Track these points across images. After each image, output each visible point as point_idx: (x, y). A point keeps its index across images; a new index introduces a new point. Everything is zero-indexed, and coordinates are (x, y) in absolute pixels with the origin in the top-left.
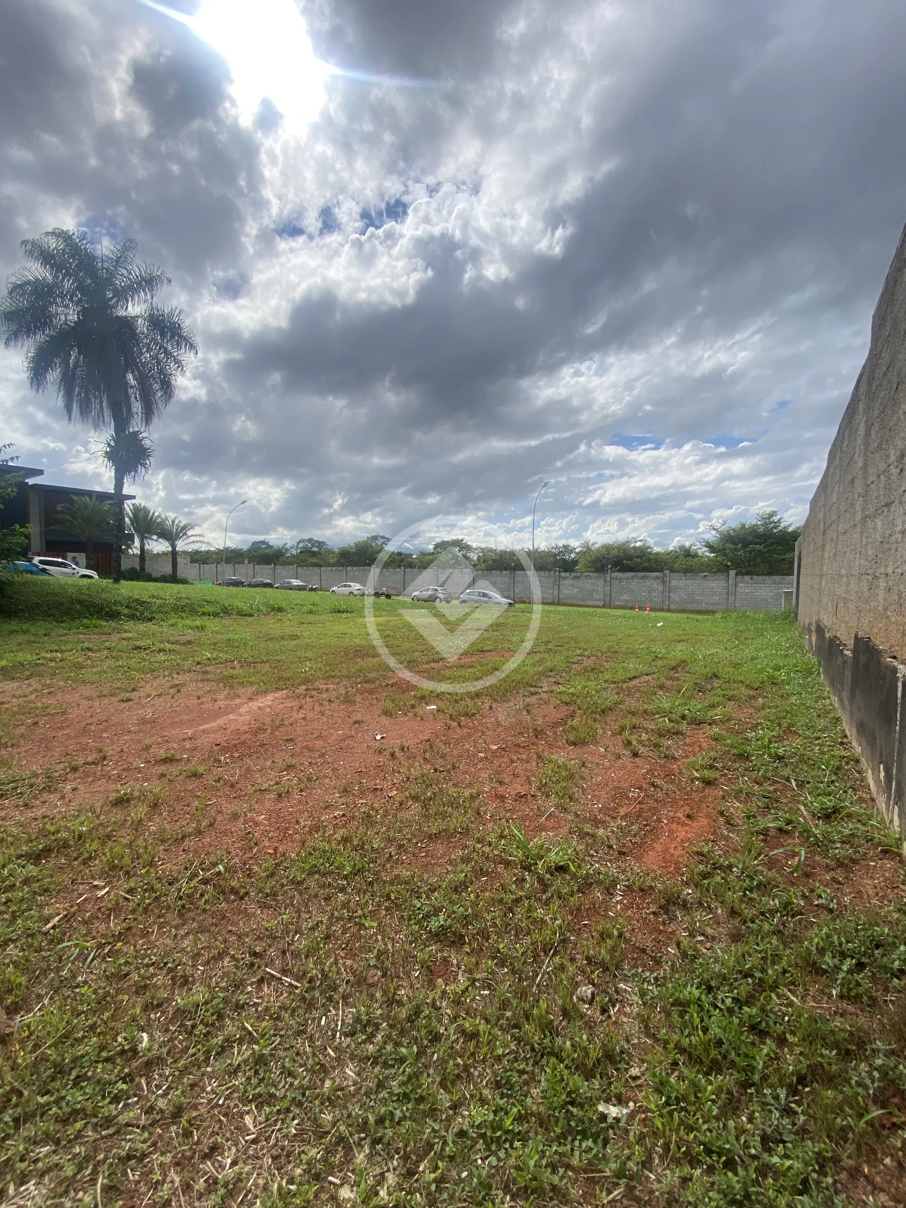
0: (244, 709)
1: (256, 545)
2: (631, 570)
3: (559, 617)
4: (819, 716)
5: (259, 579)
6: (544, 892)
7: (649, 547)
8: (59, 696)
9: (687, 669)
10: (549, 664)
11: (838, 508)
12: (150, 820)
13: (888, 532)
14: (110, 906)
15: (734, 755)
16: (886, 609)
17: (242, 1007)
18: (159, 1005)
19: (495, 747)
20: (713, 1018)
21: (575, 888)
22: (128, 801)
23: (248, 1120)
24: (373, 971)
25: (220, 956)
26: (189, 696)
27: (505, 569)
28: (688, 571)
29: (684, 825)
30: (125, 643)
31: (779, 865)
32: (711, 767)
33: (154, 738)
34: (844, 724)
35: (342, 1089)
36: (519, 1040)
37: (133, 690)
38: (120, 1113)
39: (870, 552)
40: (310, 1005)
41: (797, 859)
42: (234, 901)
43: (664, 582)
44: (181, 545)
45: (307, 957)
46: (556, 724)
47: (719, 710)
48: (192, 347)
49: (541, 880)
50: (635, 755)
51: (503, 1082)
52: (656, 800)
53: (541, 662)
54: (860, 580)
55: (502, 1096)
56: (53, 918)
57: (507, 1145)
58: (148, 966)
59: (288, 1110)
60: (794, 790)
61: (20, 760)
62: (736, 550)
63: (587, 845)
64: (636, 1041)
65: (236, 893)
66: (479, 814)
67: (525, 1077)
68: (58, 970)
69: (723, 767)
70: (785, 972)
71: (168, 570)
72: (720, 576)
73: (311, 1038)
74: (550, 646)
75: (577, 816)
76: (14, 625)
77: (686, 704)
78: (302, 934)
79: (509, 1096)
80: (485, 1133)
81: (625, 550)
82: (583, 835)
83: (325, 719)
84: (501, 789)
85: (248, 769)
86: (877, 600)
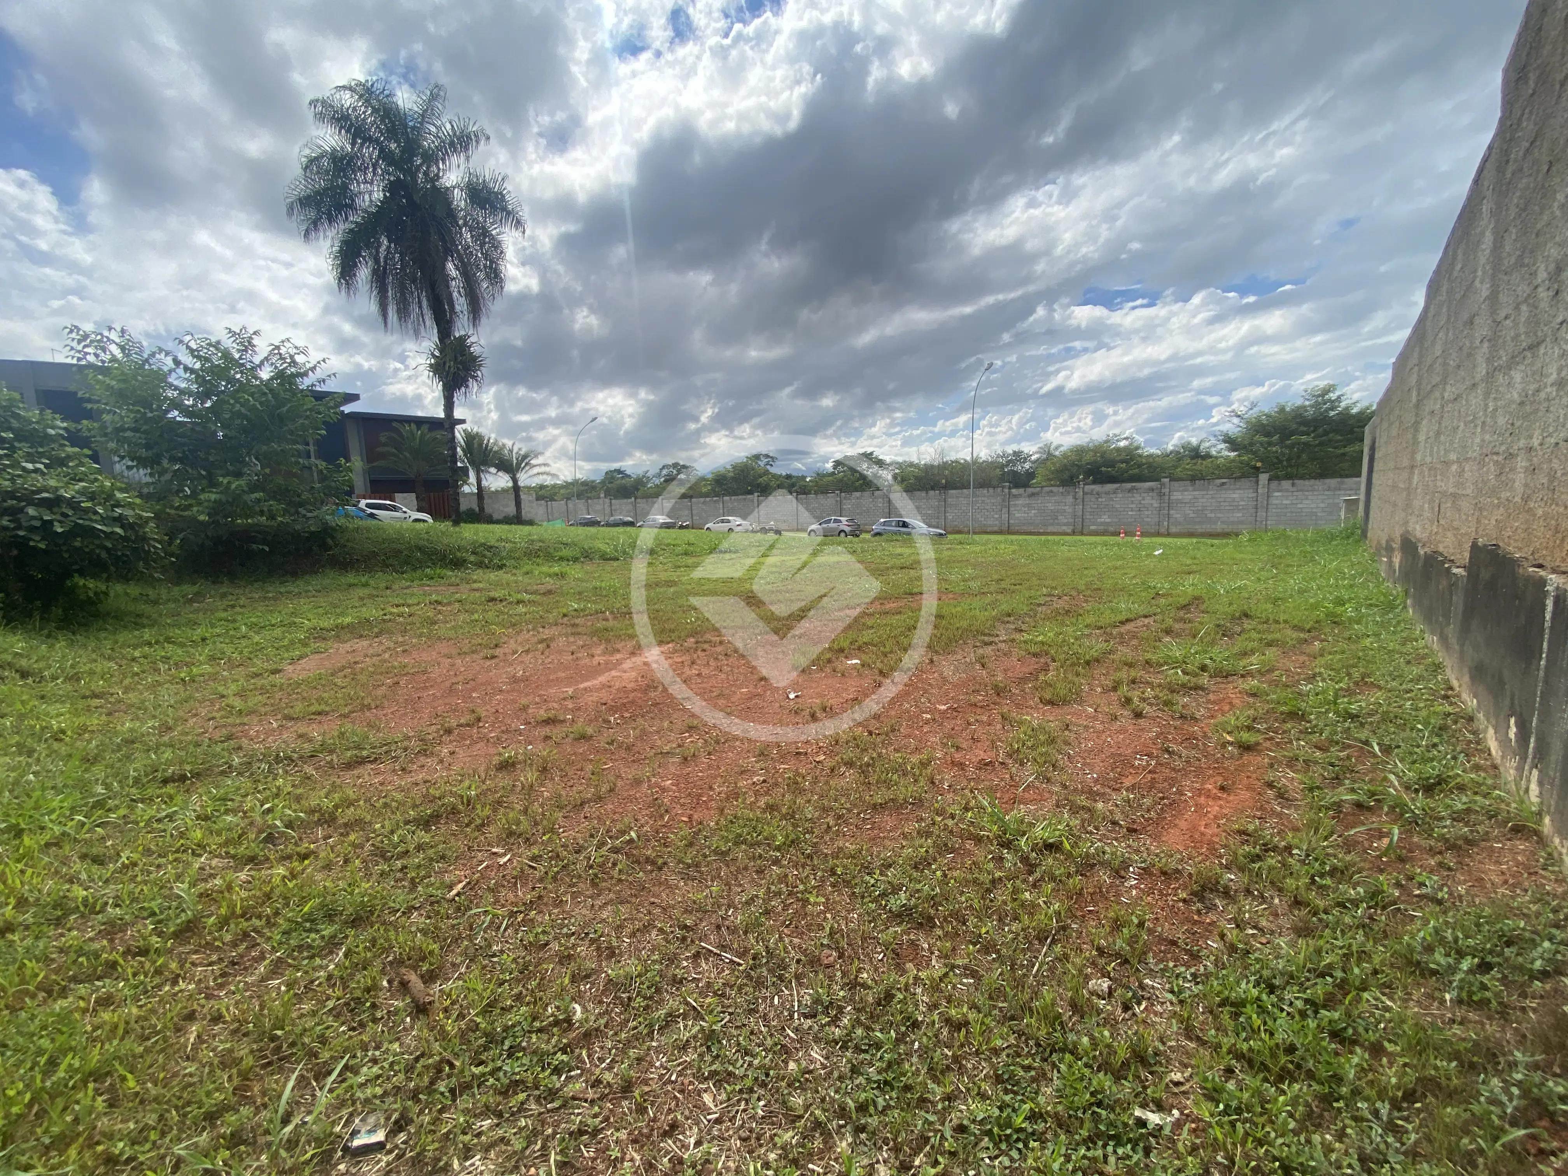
0: (627, 665)
1: (611, 475)
2: (1112, 480)
3: (1013, 547)
4: (1408, 662)
5: (618, 517)
6: (1030, 873)
7: (1138, 448)
8: (415, 654)
9: (1203, 607)
10: (1005, 607)
11: (1445, 364)
12: (542, 785)
13: (1533, 387)
14: (515, 873)
15: (1282, 713)
16: (1526, 499)
17: (681, 982)
18: (587, 976)
19: (943, 707)
20: (1279, 1022)
21: (1073, 870)
22: (513, 765)
23: (707, 1098)
24: (827, 951)
25: (646, 928)
26: (560, 652)
27: (932, 489)
28: (1194, 478)
29: (1216, 798)
30: (478, 594)
31: (1359, 848)
32: (1249, 728)
33: (531, 697)
34: (1448, 671)
35: (810, 1072)
36: (1020, 1034)
37: (496, 646)
38: (565, 1085)
39: (1502, 421)
40: (760, 984)
41: (1386, 841)
42: (652, 871)
43: (1161, 495)
44: (525, 479)
45: (746, 933)
46: (1023, 680)
47: (1254, 659)
48: (519, 224)
49: (1025, 859)
50: (1138, 715)
51: (1006, 1077)
52: (1174, 769)
53: (994, 604)
54: (1482, 464)
55: (1006, 1092)
56: (455, 884)
57: (1020, 1145)
58: (569, 936)
59: (751, 1090)
60: (1375, 756)
61: (387, 723)
62: (1270, 444)
63: (1083, 821)
64: (1173, 1043)
65: (654, 863)
66: (933, 783)
67: (1033, 1073)
68: (470, 938)
69: (1268, 729)
70: (1376, 972)
71: (511, 510)
72: (1245, 483)
73: (765, 1017)
74: (1003, 585)
75: (1065, 787)
76: (351, 578)
77: (1206, 652)
78: (736, 908)
79: (1016, 1093)
80: (991, 1130)
81: (1103, 454)
82: (1075, 810)
83: (723, 676)
84: (958, 756)
85: (643, 731)
86: (1512, 489)
